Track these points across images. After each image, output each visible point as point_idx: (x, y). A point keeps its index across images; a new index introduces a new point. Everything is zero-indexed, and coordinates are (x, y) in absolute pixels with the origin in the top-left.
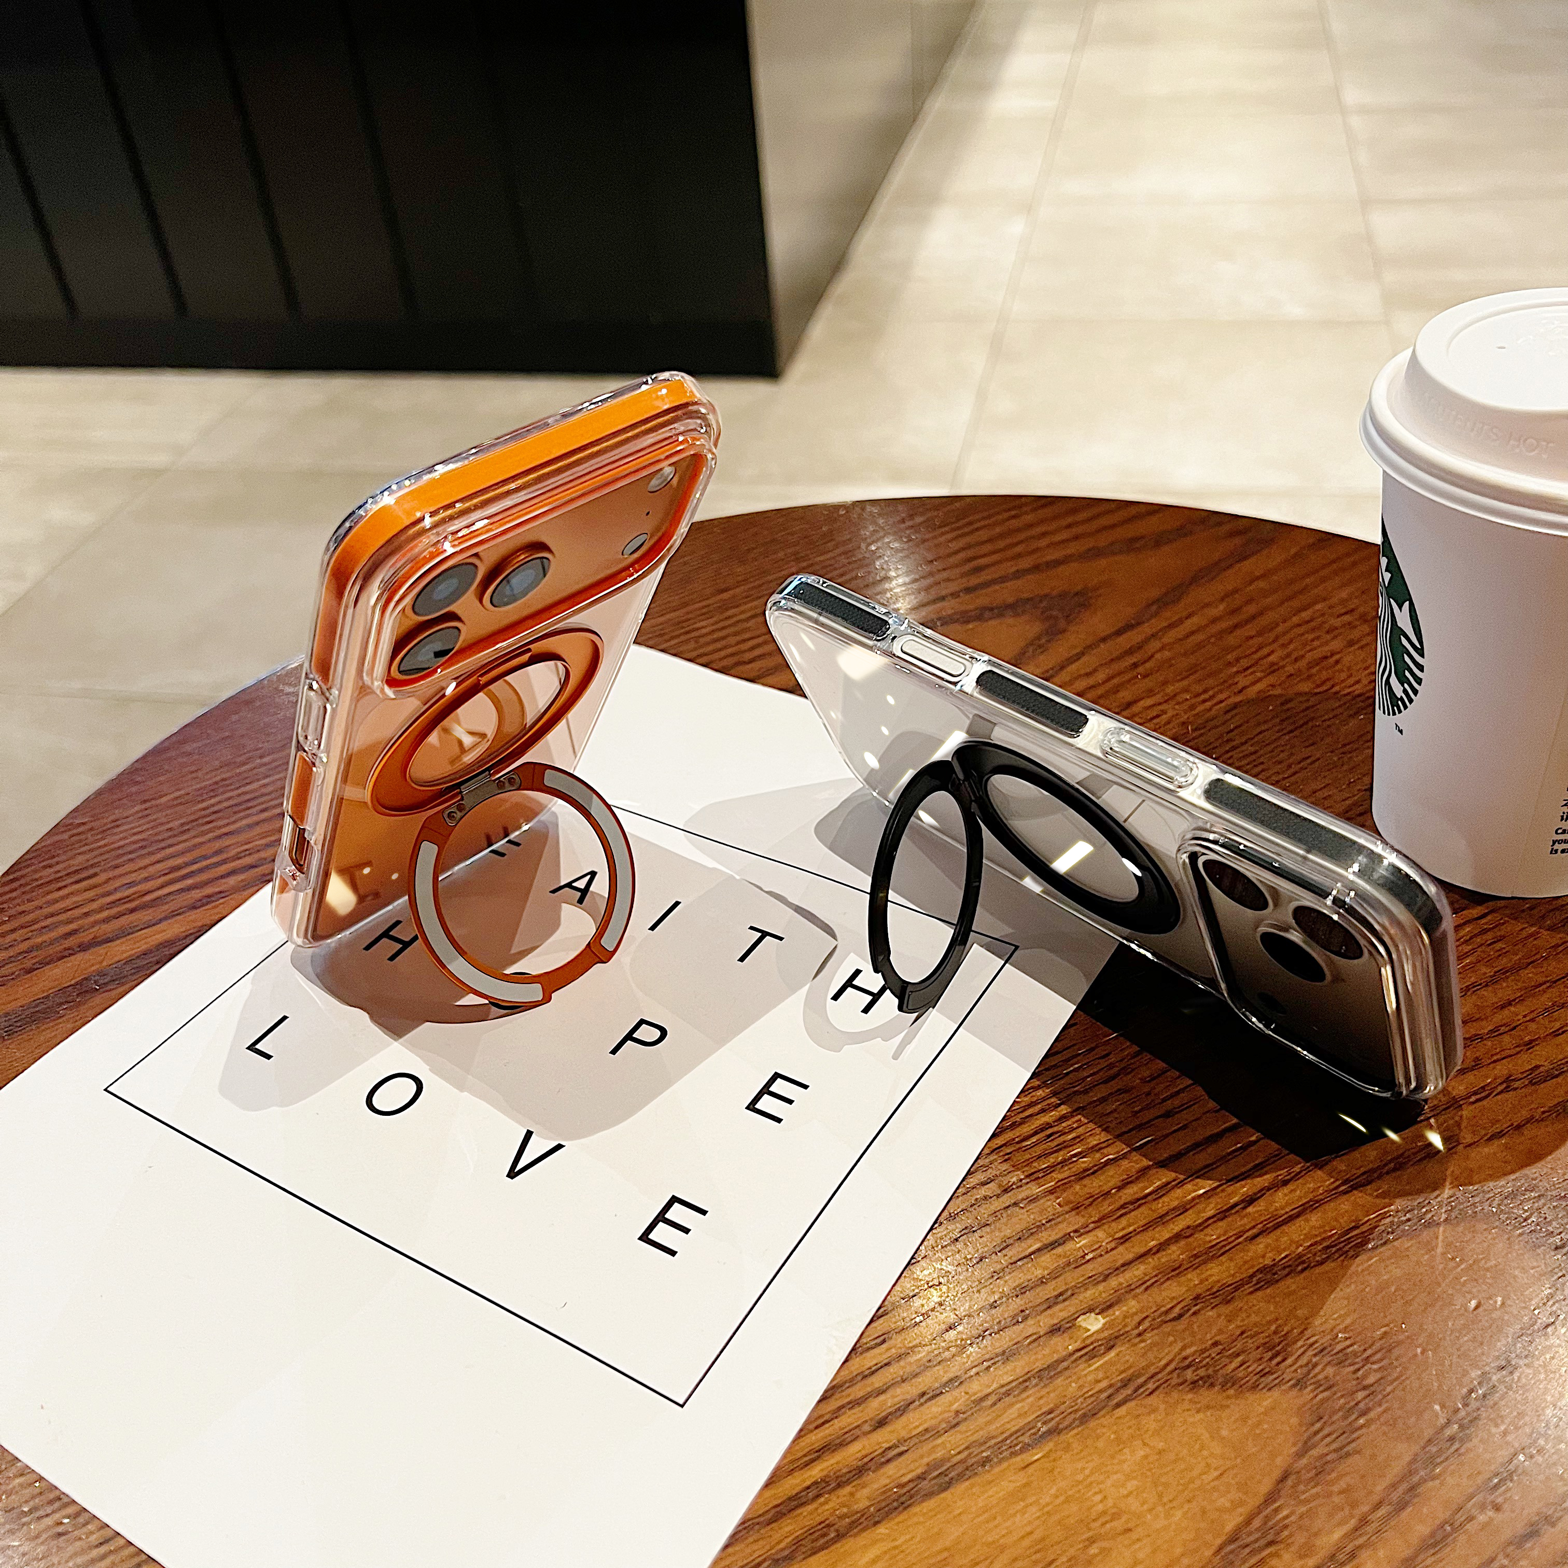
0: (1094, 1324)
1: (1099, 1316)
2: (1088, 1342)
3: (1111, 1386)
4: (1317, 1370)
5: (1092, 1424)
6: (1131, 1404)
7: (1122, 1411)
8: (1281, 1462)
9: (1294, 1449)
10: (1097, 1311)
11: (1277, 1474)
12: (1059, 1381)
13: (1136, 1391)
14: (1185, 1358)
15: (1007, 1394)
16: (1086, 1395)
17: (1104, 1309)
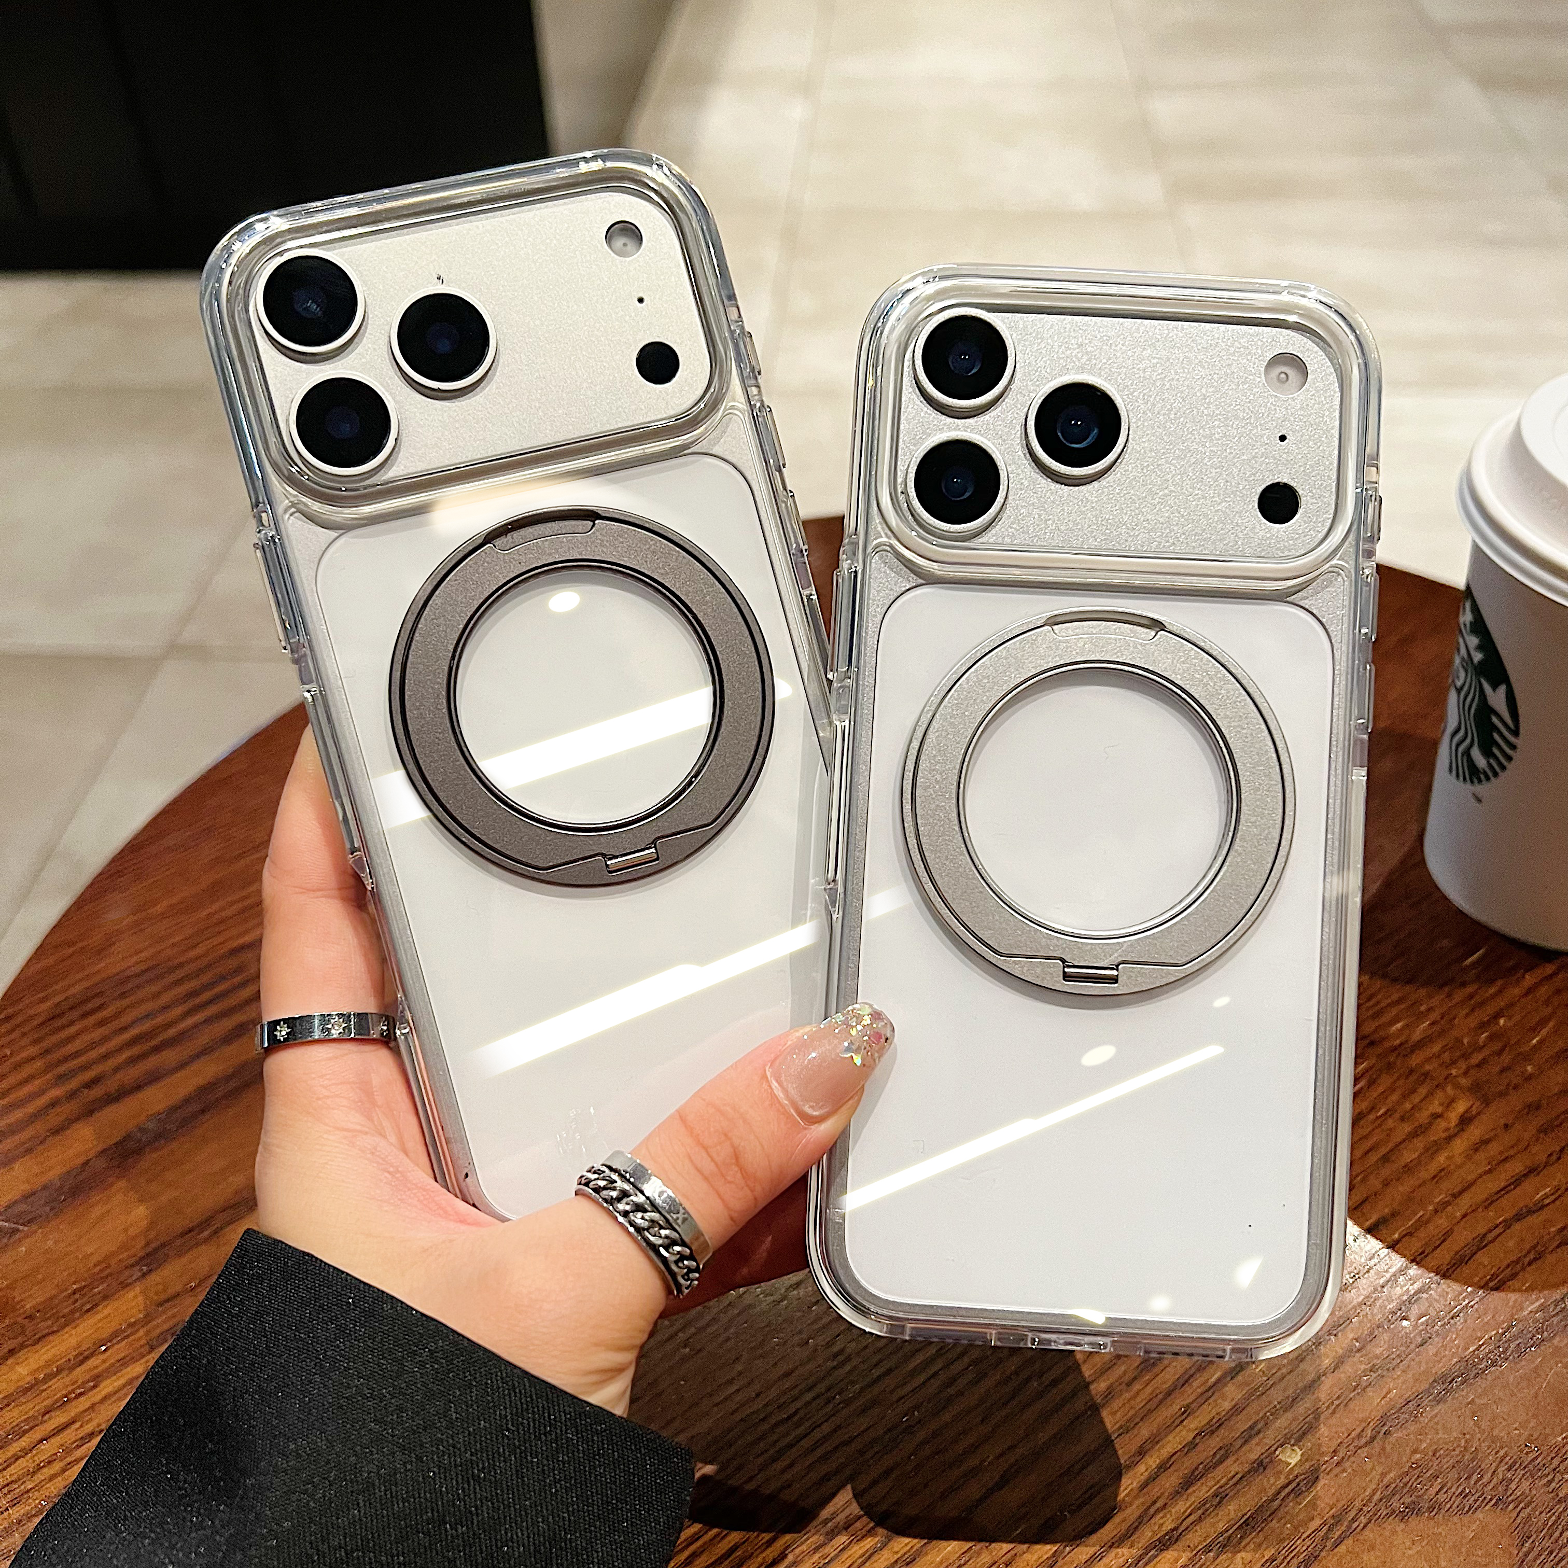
0: (1292, 1457)
1: (1296, 1448)
2: (1292, 1475)
3: (1324, 1523)
4: (1513, 1486)
6: (1348, 1542)
7: (1342, 1548)
10: (1292, 1442)
12: (1275, 1524)
13: (1349, 1527)
14: (1388, 1485)
15: (1228, 1542)
17: (1298, 1437)
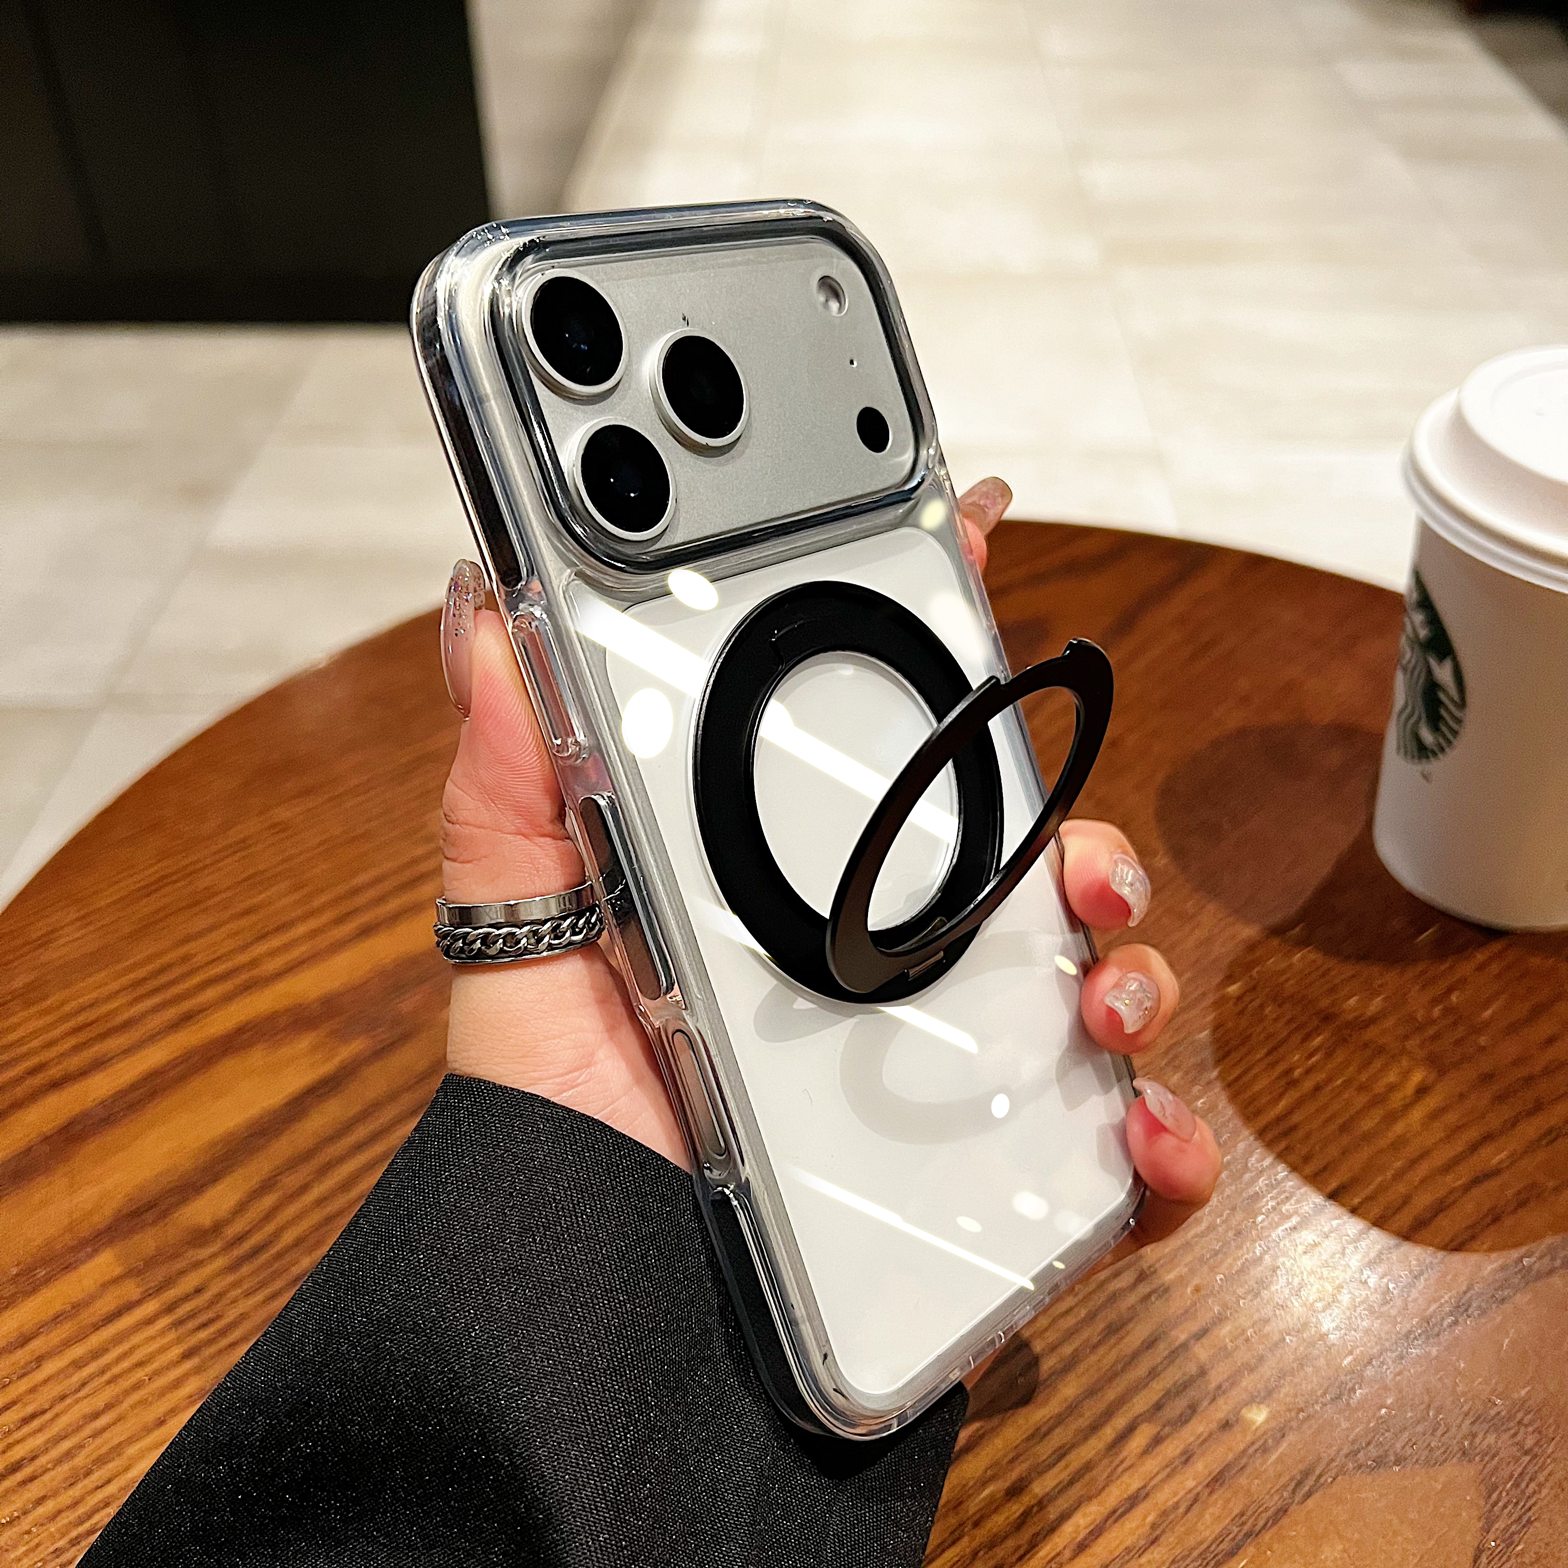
0: (1259, 1416)
1: (1262, 1406)
2: (1259, 1433)
3: (1292, 1479)
4: (1477, 1441)
5: (1285, 1521)
6: (1317, 1496)
7: (1310, 1503)
8: (1472, 1540)
9: (1481, 1524)
10: (1258, 1400)
11: (1471, 1553)
12: (1243, 1481)
13: (1317, 1480)
14: (1353, 1443)
15: (1196, 1500)
16: (1273, 1491)
17: (1265, 1396)
